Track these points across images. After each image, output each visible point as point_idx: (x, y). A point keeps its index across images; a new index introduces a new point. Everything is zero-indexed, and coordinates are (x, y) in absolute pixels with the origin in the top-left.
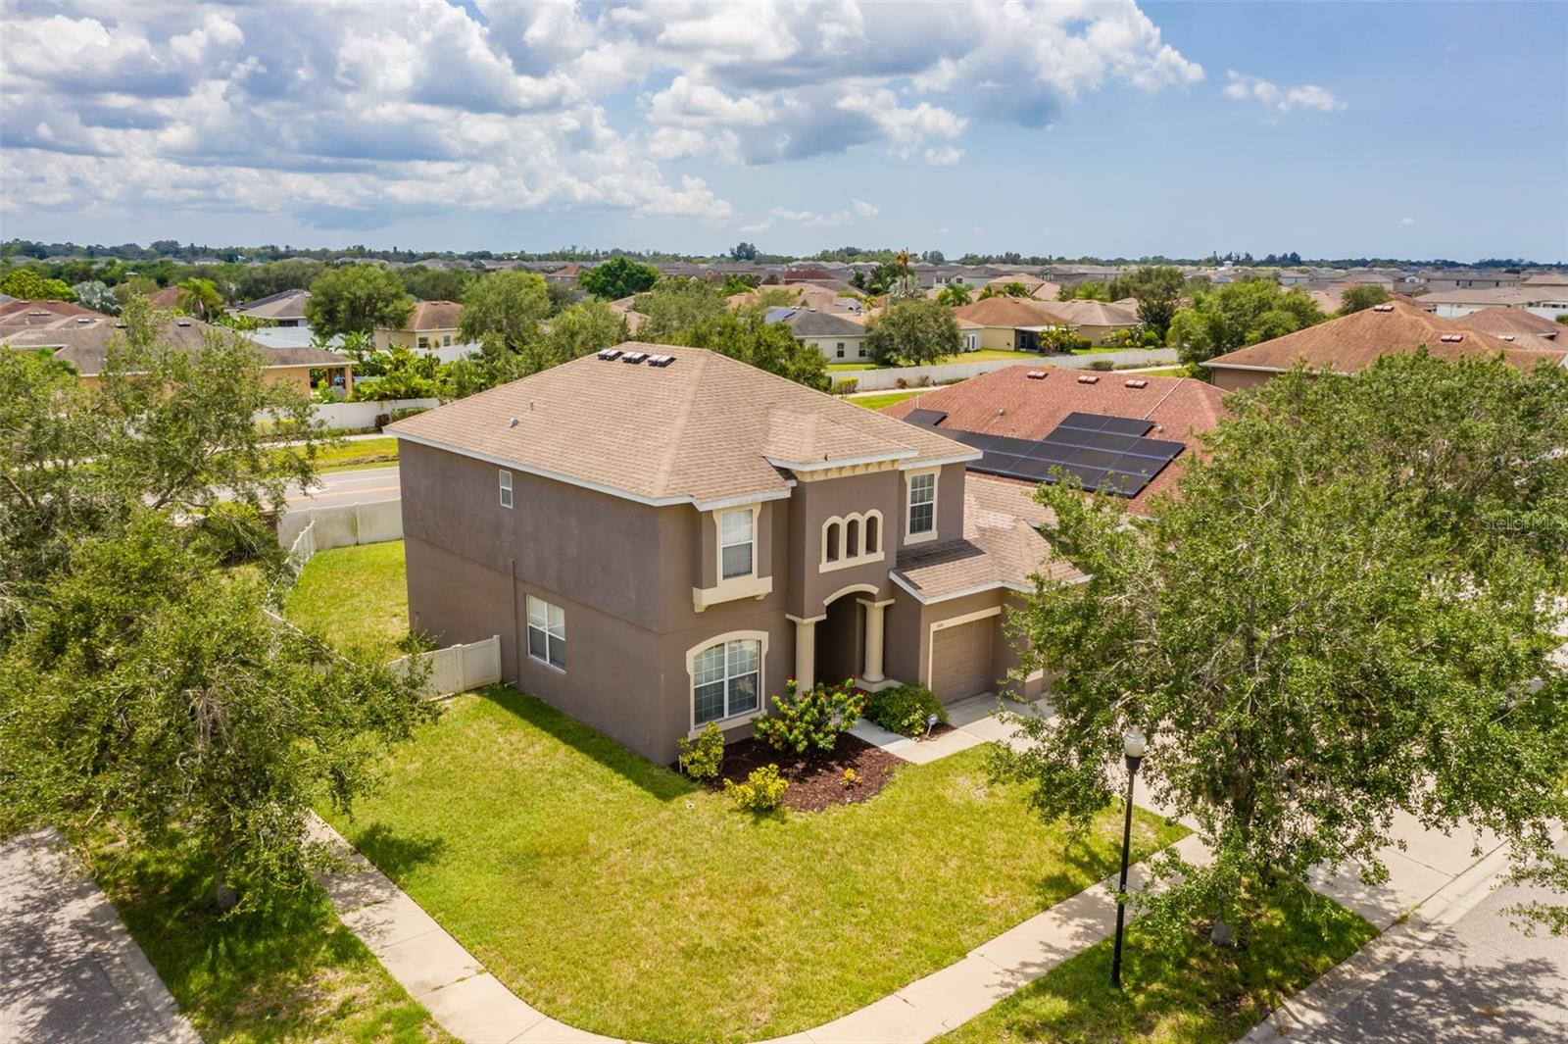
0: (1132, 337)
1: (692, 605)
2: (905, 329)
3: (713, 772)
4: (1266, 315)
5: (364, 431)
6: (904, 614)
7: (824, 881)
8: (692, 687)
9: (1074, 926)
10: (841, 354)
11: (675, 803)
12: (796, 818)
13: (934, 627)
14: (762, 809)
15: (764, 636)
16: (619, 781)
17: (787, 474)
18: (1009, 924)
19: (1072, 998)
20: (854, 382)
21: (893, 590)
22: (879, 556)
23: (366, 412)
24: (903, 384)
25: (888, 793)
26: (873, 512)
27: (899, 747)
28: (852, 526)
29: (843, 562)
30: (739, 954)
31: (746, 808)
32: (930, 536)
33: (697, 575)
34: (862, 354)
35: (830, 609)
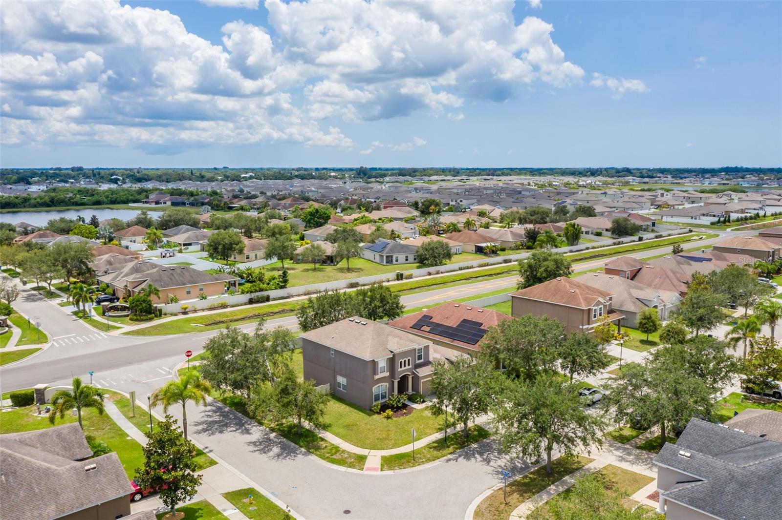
0: (522, 245)
1: (374, 378)
2: (431, 252)
3: (378, 411)
4: (546, 263)
5: (245, 304)
6: (416, 379)
7: (400, 429)
8: (374, 395)
9: (442, 435)
10: (407, 260)
11: (372, 417)
12: (395, 419)
13: (422, 381)
14: (388, 417)
15: (387, 384)
16: (361, 413)
17: (392, 352)
18: (431, 435)
19: (438, 444)
20: (412, 275)
21: (414, 373)
22: (411, 366)
23: (246, 297)
24: (430, 274)
25: (412, 415)
26: (409, 358)
27: (415, 406)
28: (405, 361)
29: (403, 368)
30: (386, 439)
31: (385, 417)
32: (422, 361)
33: (375, 372)
34: (415, 259)
35: (401, 378)
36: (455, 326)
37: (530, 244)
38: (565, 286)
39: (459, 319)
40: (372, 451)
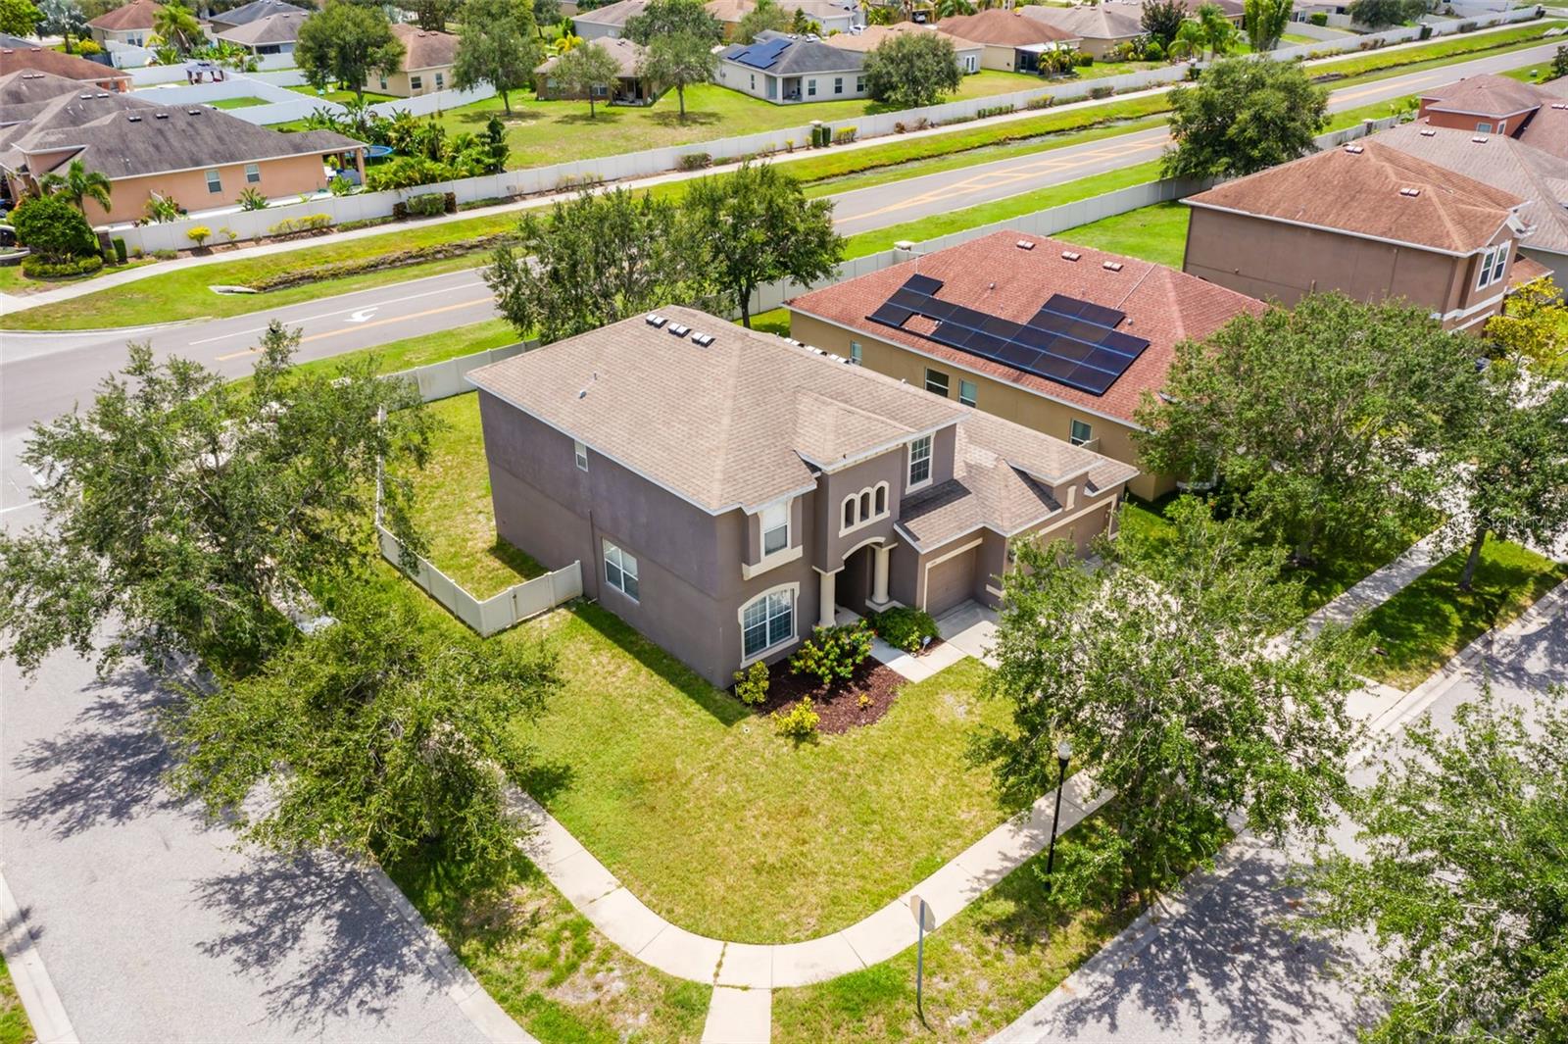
0: (1135, 50)
1: (742, 576)
2: (904, 67)
3: (762, 699)
5: (384, 221)
6: (904, 558)
7: (849, 802)
8: (743, 631)
9: (1023, 837)
10: (838, 90)
11: (734, 730)
12: (826, 740)
13: (929, 565)
14: (800, 735)
16: (693, 707)
17: (814, 468)
18: (978, 836)
19: (1018, 901)
20: (853, 131)
21: (896, 537)
22: (886, 514)
23: (385, 201)
24: (901, 129)
25: (891, 713)
27: (902, 664)
28: (865, 498)
29: (858, 525)
30: (791, 868)
31: (788, 734)
32: (928, 482)
33: (745, 555)
34: (860, 88)
35: (847, 562)
36: (1023, 321)
37: (1156, 46)
38: (1379, 173)
39: (1037, 293)
40: (734, 948)
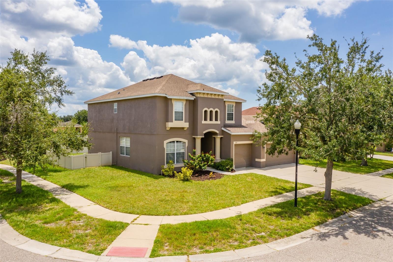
1: (166, 128)
6: (226, 139)
8: (166, 153)
12: (195, 182)
14: (185, 180)
15: (186, 141)
17: (192, 93)
18: (261, 198)
19: (283, 209)
21: (223, 132)
22: (219, 122)
26: (217, 109)
27: (225, 173)
29: (208, 122)
31: (181, 180)
32: (233, 122)
33: (167, 119)
